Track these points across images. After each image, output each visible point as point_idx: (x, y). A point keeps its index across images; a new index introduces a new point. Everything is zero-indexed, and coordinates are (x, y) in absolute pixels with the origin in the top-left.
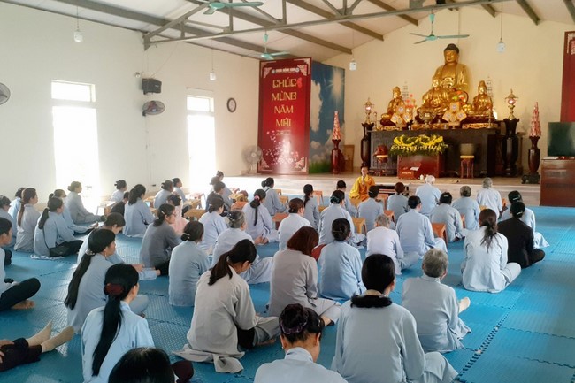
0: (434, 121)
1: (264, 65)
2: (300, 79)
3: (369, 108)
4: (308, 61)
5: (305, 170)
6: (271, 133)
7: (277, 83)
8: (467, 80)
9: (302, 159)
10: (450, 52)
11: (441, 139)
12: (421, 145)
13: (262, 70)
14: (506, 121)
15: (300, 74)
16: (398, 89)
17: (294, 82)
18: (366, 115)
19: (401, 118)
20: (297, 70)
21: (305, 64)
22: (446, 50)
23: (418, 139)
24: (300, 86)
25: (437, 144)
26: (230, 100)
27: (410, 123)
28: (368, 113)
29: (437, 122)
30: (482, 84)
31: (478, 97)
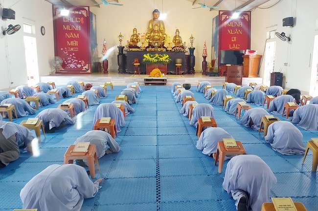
1: (56, 7)
2: (82, 18)
3: (121, 38)
4: (87, 8)
5: (89, 71)
6: (64, 49)
7: (66, 19)
9: (87, 65)
10: (156, 13)
11: (168, 56)
12: (159, 59)
13: (54, 10)
15: (82, 15)
17: (78, 20)
19: (142, 44)
20: (80, 13)
21: (85, 10)
22: (154, 12)
23: (157, 55)
24: (83, 22)
25: (166, 59)
26: (42, 27)
27: (148, 47)
28: (121, 41)
29: (160, 48)
30: (177, 31)
31: (175, 37)
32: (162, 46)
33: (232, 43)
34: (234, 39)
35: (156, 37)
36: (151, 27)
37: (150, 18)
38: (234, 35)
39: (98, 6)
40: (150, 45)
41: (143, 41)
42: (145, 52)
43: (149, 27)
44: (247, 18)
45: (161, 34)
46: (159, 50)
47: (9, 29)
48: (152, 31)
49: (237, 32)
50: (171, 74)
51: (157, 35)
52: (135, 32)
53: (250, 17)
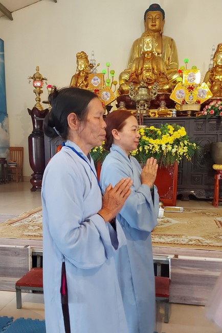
3: (38, 84)
11: (182, 132)
12: (144, 143)
18: (34, 96)
22: (147, 11)
25: (177, 142)
28: (37, 91)
29: (157, 107)
36: (136, 56)
39: (8, 14)
50: (192, 198)
51: (148, 71)
52: (81, 62)
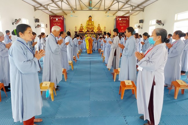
0: (92, 32)
1: (50, 16)
2: (61, 20)
4: (63, 16)
7: (54, 21)
8: (93, 23)
10: (90, 17)
13: (50, 18)
14: (104, 32)
16: (82, 24)
17: (59, 21)
19: (85, 30)
20: (60, 18)
24: (61, 22)
26: (46, 24)
27: (87, 32)
28: (76, 29)
30: (99, 25)
31: (98, 27)
32: (93, 31)
33: (121, 30)
34: (122, 28)
35: (90, 27)
36: (88, 23)
37: (88, 19)
38: (122, 26)
39: (66, 15)
40: (88, 31)
41: (85, 29)
42: (86, 34)
43: (87, 23)
44: (128, 19)
45: (92, 26)
46: (91, 33)
47: (37, 26)
48: (89, 25)
49: (123, 25)
53: (129, 18)
